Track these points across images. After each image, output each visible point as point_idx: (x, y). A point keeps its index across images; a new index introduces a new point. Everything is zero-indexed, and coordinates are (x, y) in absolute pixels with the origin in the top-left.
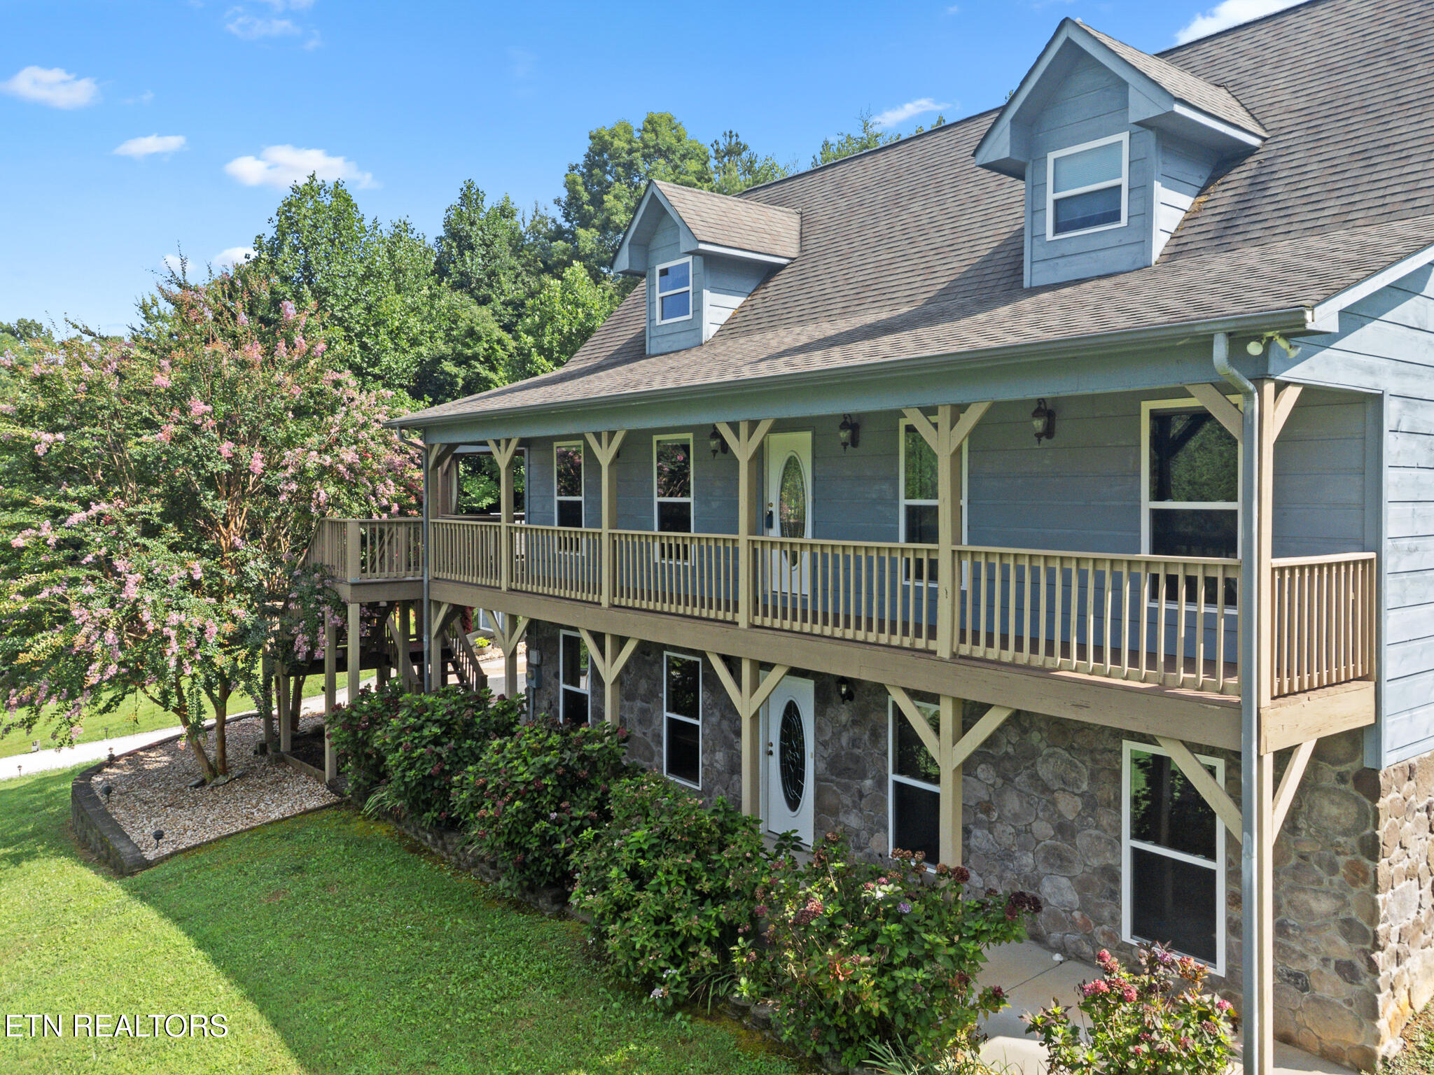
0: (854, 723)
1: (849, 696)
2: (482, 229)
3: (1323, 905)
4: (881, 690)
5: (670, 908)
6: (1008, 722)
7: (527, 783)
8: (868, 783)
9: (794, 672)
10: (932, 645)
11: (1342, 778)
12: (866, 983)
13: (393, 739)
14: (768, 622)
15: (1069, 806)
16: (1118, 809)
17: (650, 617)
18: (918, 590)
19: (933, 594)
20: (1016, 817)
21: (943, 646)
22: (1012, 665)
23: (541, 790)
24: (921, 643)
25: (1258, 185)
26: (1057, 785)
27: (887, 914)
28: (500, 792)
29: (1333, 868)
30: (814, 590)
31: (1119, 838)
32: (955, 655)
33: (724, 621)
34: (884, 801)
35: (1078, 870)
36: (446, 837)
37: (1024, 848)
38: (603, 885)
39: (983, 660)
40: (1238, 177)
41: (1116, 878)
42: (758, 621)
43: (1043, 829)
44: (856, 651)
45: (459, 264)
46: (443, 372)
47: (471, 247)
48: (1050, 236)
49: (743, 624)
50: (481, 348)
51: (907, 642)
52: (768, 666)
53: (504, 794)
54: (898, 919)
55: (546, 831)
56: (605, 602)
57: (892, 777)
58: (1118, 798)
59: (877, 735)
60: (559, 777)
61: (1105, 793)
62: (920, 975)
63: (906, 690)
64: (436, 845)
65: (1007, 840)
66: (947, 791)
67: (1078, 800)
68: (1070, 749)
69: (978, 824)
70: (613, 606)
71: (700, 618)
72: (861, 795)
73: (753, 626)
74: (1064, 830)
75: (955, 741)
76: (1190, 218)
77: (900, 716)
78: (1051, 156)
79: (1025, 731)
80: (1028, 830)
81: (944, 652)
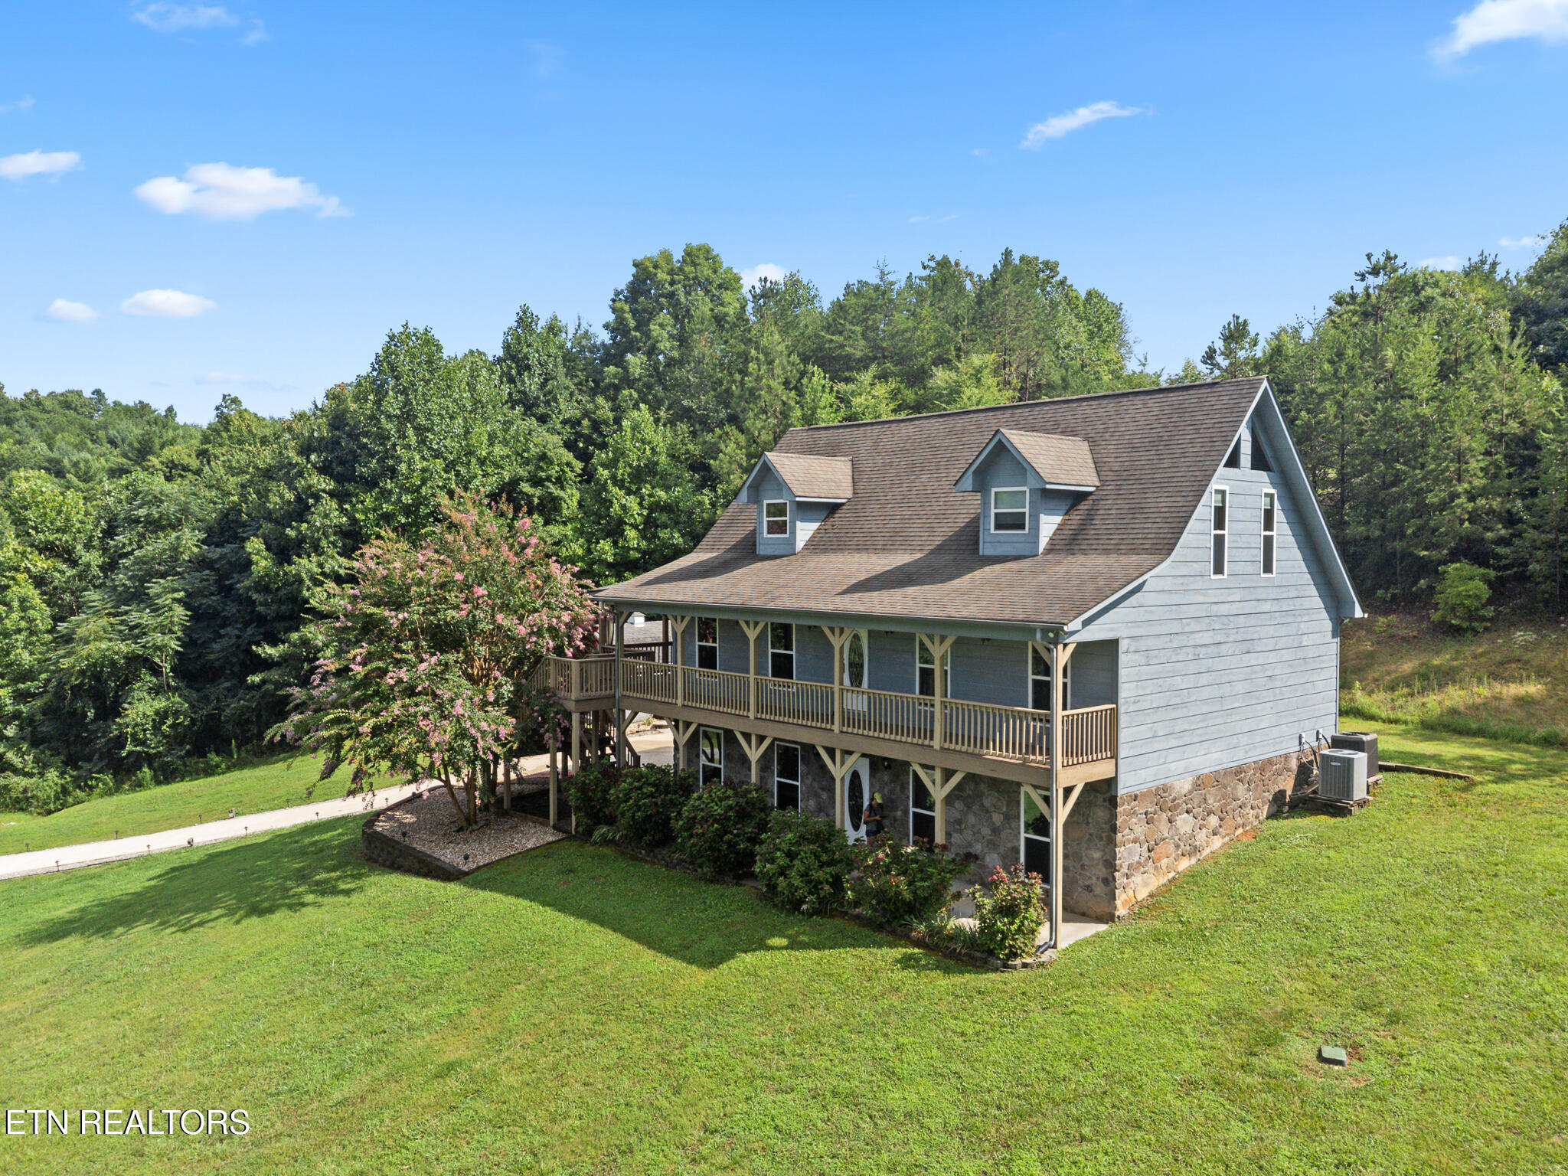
0: (892, 781)
1: (889, 767)
2: (538, 352)
3: (1097, 855)
4: (908, 764)
5: (808, 869)
6: (964, 778)
7: (719, 815)
8: (899, 813)
9: (864, 755)
10: (932, 743)
11: (1105, 800)
12: (904, 887)
13: (625, 795)
14: (850, 730)
15: (997, 819)
16: (1019, 819)
17: (781, 725)
18: (926, 711)
19: (932, 713)
20: (973, 826)
21: (937, 743)
22: (966, 753)
23: (728, 819)
24: (927, 742)
25: (1090, 516)
26: (992, 809)
27: (912, 860)
28: (705, 820)
29: (1101, 839)
30: (869, 709)
31: (1019, 833)
32: (942, 748)
33: (825, 729)
34: (908, 822)
35: (1002, 850)
36: (657, 851)
37: (977, 841)
38: (772, 861)
39: (954, 750)
40: (1083, 507)
41: (1018, 852)
42: (845, 729)
43: (986, 831)
44: (896, 746)
45: (519, 384)
46: (521, 492)
47: (528, 367)
48: (992, 531)
49: (837, 731)
50: (553, 472)
51: (920, 742)
52: (850, 753)
53: (707, 821)
54: (917, 862)
55: (730, 841)
56: (752, 715)
57: (912, 809)
58: (1019, 814)
59: (904, 788)
60: (737, 812)
61: (1013, 812)
62: (926, 884)
63: (921, 765)
64: (648, 856)
65: (969, 838)
66: (938, 814)
67: (1001, 816)
68: (998, 792)
69: (956, 831)
70: (757, 718)
71: (811, 727)
72: (895, 820)
73: (842, 732)
74: (995, 831)
75: (942, 787)
76: (1060, 528)
77: (916, 776)
78: (994, 490)
79: (977, 783)
80: (979, 832)
81: (937, 747)
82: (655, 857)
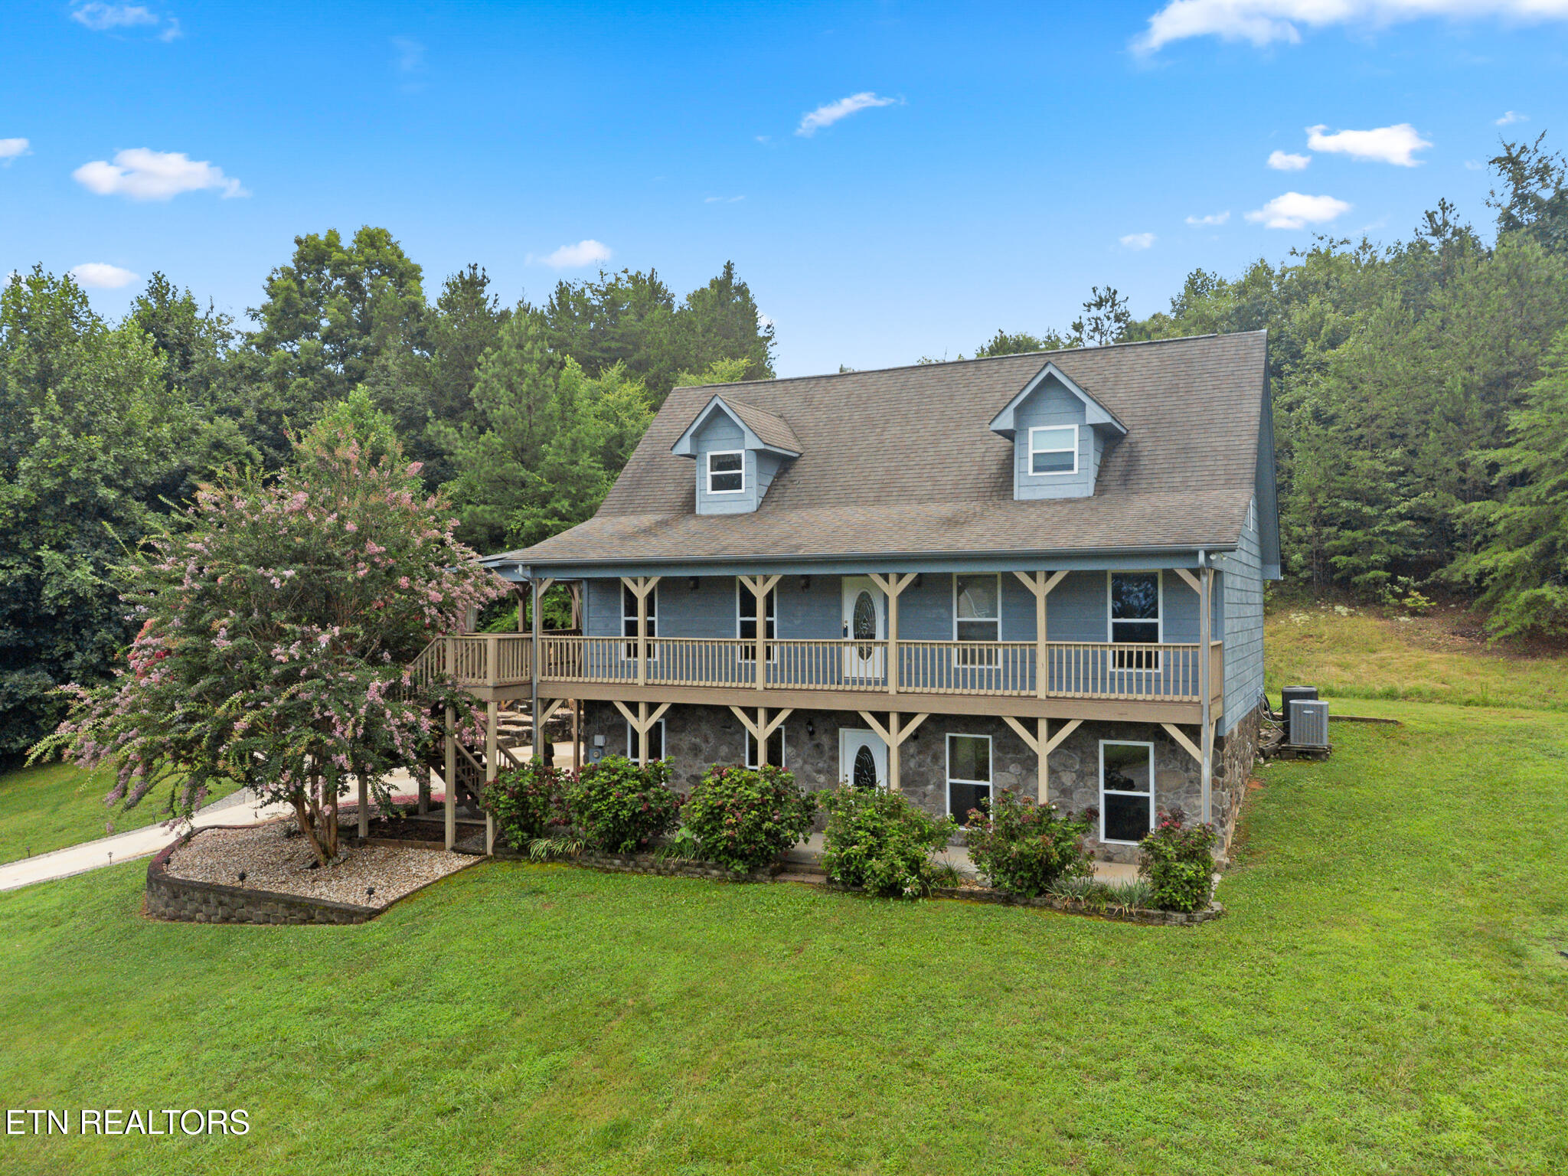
1: (916, 737)
7: (756, 799)
8: (931, 787)
9: (932, 717)
10: (1033, 693)
12: (1052, 848)
14: (911, 689)
15: (1068, 779)
16: (1097, 776)
17: (805, 693)
18: (973, 670)
21: (1041, 692)
22: (1082, 699)
24: (1025, 693)
26: (1061, 768)
28: (736, 807)
31: (1098, 790)
32: (1048, 697)
33: (874, 692)
34: (943, 797)
39: (1065, 698)
41: (1096, 812)
42: (903, 689)
44: (982, 701)
48: (1031, 473)
49: (892, 692)
51: (1015, 693)
53: (739, 808)
55: (770, 829)
56: (759, 686)
57: (949, 781)
58: (1097, 770)
59: (938, 757)
60: (774, 794)
61: (1090, 767)
63: (1016, 719)
64: (627, 865)
67: (1074, 775)
70: (766, 689)
71: (852, 691)
72: (925, 795)
73: (899, 693)
74: (1065, 792)
78: (1031, 430)
81: (1042, 695)
82: (637, 865)
